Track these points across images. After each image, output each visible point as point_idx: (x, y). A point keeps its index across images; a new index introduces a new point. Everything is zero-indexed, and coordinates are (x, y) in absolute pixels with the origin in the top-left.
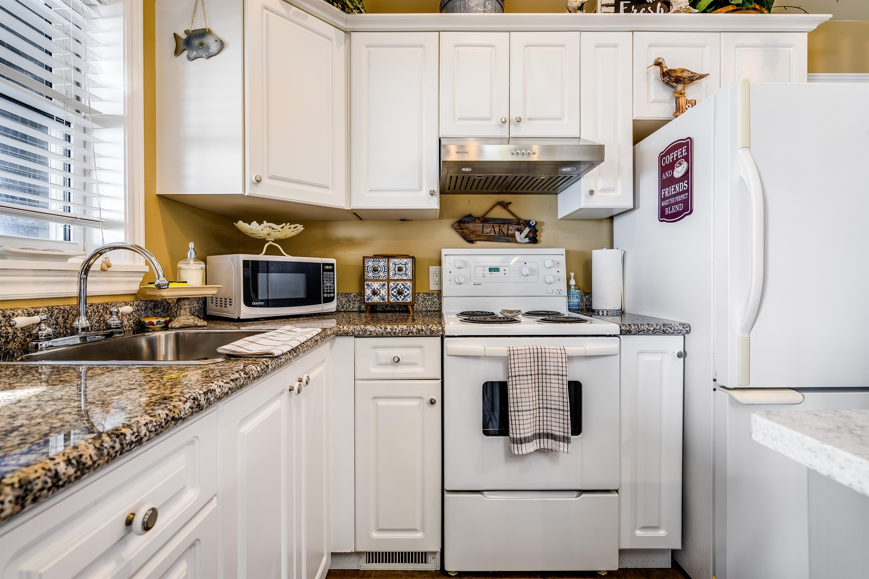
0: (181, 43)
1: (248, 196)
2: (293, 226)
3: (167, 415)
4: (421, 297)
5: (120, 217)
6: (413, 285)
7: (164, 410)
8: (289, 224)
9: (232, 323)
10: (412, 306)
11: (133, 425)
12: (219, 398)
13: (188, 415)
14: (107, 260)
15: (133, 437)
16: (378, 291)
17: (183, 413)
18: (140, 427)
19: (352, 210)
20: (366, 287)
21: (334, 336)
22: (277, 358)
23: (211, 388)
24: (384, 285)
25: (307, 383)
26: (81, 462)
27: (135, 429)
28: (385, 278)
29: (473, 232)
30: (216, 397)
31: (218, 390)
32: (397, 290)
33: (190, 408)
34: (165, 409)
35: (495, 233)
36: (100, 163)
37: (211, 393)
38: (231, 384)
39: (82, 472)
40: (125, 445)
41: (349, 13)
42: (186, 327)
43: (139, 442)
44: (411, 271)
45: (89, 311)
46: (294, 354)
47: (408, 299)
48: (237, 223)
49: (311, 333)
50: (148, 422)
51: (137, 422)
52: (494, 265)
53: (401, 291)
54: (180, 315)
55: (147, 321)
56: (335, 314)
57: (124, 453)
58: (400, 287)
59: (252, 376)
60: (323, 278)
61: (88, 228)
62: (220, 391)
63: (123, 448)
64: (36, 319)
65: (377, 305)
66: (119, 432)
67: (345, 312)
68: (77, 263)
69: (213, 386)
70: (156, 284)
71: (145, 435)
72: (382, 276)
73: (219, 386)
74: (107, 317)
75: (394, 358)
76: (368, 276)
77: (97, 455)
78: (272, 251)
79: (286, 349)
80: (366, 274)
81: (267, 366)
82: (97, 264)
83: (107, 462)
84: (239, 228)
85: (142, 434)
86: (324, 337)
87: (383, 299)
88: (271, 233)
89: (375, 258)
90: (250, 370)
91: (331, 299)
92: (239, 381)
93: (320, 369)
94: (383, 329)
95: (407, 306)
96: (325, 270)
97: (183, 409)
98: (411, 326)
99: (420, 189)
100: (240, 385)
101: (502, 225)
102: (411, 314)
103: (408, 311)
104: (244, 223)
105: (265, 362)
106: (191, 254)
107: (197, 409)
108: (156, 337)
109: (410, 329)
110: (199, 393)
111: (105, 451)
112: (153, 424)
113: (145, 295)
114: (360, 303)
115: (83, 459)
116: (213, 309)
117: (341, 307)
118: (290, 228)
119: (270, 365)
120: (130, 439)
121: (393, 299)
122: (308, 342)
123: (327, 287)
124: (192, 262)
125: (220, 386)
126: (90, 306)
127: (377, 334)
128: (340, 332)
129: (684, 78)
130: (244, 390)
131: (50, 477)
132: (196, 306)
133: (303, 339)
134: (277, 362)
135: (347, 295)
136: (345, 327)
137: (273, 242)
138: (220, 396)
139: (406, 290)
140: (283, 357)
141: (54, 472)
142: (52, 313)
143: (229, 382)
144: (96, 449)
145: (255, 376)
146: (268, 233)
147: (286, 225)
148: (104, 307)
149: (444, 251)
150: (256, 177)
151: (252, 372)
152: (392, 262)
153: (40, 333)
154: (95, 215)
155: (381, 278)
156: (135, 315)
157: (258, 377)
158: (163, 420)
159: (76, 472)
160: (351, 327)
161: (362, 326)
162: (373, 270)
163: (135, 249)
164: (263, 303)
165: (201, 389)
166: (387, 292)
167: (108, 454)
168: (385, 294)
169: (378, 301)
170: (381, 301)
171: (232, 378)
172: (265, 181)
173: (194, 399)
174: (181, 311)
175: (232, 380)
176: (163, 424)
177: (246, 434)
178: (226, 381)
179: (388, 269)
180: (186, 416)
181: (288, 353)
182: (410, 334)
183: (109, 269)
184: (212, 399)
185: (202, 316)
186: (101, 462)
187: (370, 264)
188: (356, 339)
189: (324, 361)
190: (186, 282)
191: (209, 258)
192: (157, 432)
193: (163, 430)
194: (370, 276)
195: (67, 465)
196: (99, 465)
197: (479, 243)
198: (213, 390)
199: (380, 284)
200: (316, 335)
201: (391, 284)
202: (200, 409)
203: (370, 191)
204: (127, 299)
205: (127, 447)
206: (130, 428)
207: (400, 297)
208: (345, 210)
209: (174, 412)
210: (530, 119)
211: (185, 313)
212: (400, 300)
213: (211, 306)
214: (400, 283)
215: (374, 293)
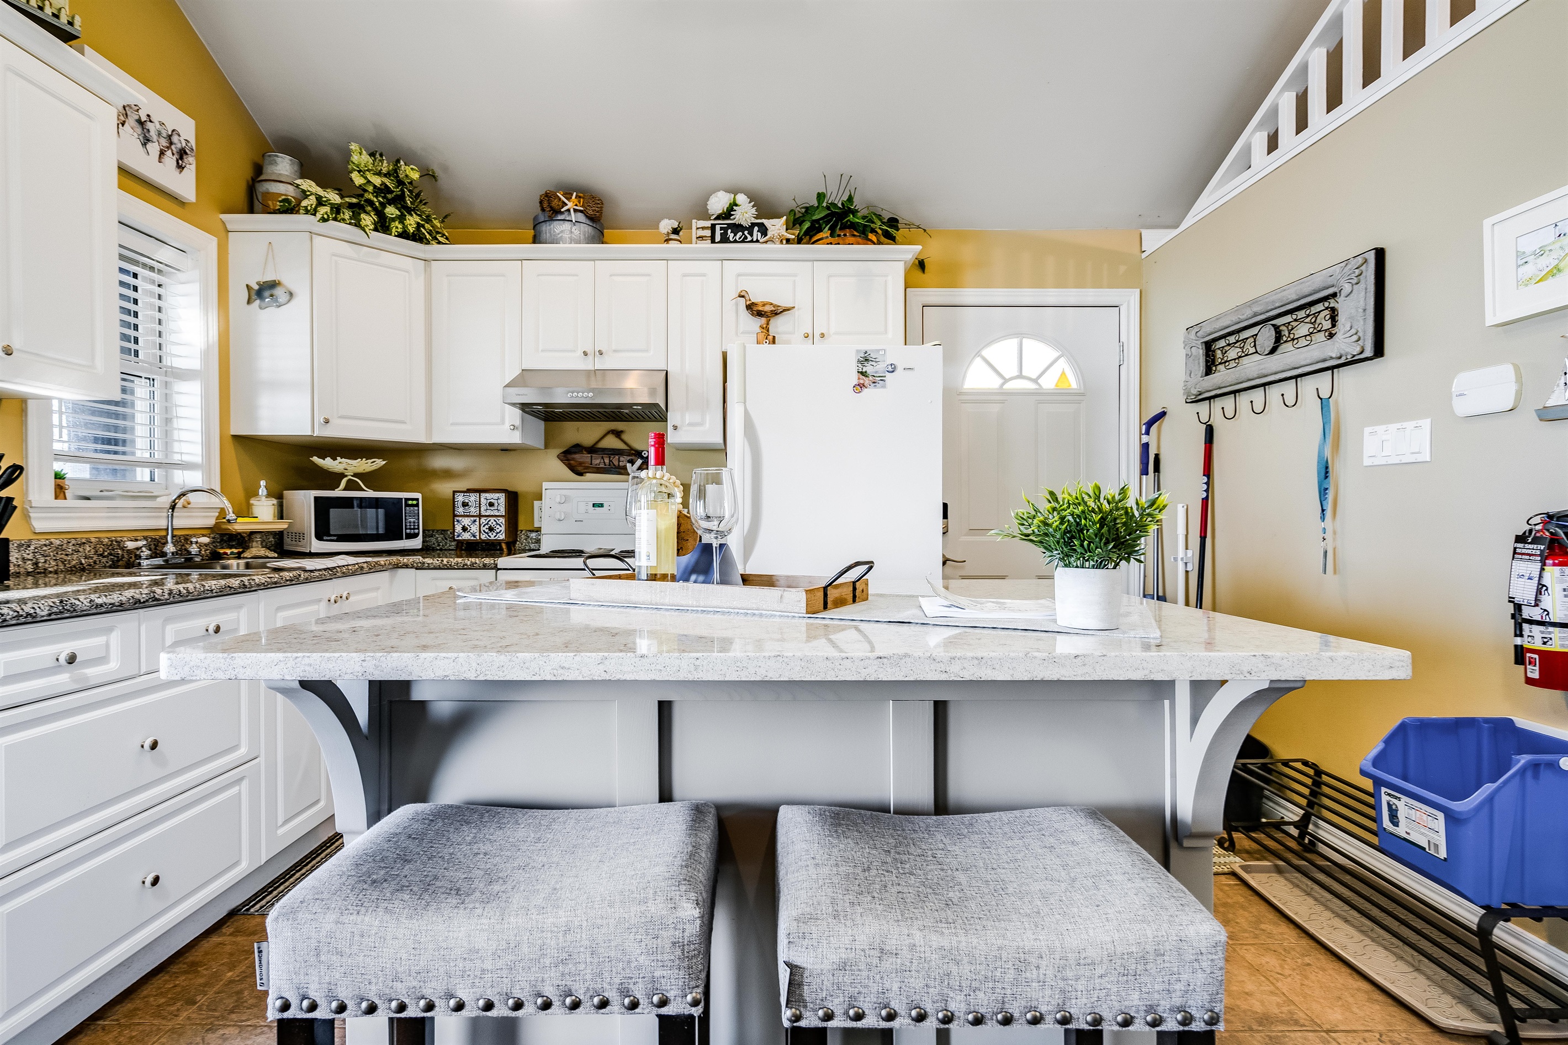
0: (253, 293)
1: (318, 437)
2: (372, 460)
4: (524, 534)
5: (198, 459)
6: (505, 521)
8: (367, 459)
9: (303, 557)
16: (469, 527)
20: (456, 523)
21: (391, 566)
24: (475, 521)
28: (477, 513)
29: (581, 464)
32: (489, 527)
35: (605, 465)
36: (181, 412)
41: (426, 244)
42: (258, 558)
44: (505, 506)
47: (501, 536)
48: (311, 459)
52: (598, 501)
53: (493, 528)
54: (252, 547)
55: (222, 551)
56: (424, 551)
58: (492, 523)
60: (405, 513)
61: (169, 471)
64: (140, 544)
65: (467, 541)
67: (441, 550)
68: (165, 501)
70: (227, 519)
72: (472, 512)
74: (187, 546)
76: (458, 512)
78: (351, 486)
80: (456, 509)
82: (180, 504)
84: (313, 463)
87: (474, 536)
88: (348, 468)
89: (468, 492)
91: (416, 535)
94: (440, 561)
95: (499, 542)
96: (407, 505)
99: (503, 422)
101: (612, 456)
102: (491, 551)
103: (500, 547)
104: (318, 459)
106: (263, 491)
108: (228, 564)
109: (465, 562)
113: (220, 529)
114: (451, 540)
116: (289, 544)
118: (369, 463)
121: (484, 536)
123: (410, 523)
124: (264, 498)
127: (434, 566)
128: (401, 564)
129: (766, 312)
132: (272, 540)
137: (352, 476)
139: (498, 527)
142: (150, 540)
146: (344, 468)
147: (364, 460)
148: (187, 538)
149: (545, 485)
150: (324, 420)
152: (484, 496)
153: (141, 554)
154: (176, 458)
155: (472, 514)
156: (212, 546)
162: (464, 505)
163: (211, 491)
164: (335, 538)
166: (478, 529)
168: (476, 531)
169: (469, 538)
170: (472, 538)
172: (335, 423)
174: (253, 543)
179: (480, 504)
182: (466, 567)
183: (189, 506)
185: (277, 549)
187: (460, 498)
188: (417, 571)
189: (379, 588)
190: (258, 517)
191: (288, 494)
194: (461, 512)
197: (589, 476)
199: (471, 520)
200: (363, 563)
201: (483, 520)
203: (451, 424)
204: (205, 532)
207: (492, 534)
210: (615, 351)
211: (257, 545)
212: (492, 537)
213: (287, 540)
214: (492, 519)
215: (464, 529)
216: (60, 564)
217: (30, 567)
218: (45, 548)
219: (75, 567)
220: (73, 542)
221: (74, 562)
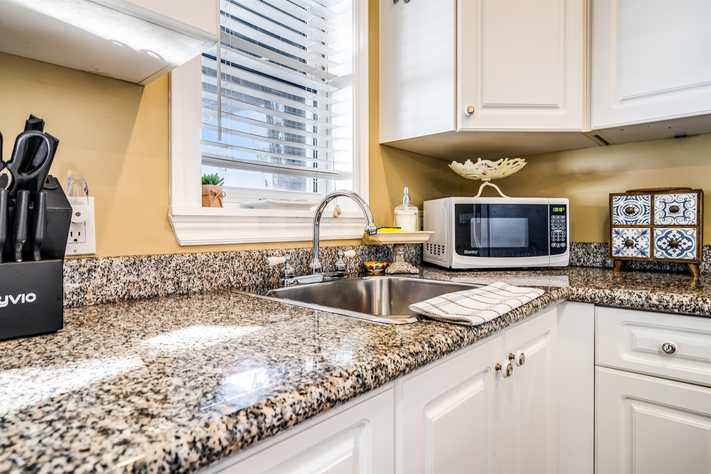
1: (461, 132)
2: (512, 161)
3: (321, 395)
5: (349, 168)
6: (698, 234)
7: (318, 387)
8: (507, 159)
9: (443, 272)
10: (697, 265)
11: (278, 404)
12: (392, 376)
13: (349, 396)
14: (338, 207)
15: (275, 420)
16: (634, 241)
17: (341, 393)
18: (285, 407)
19: (593, 131)
20: (614, 235)
21: (563, 300)
22: (477, 328)
23: (383, 363)
24: (644, 233)
25: (521, 362)
26: (207, 446)
27: (278, 410)
28: (647, 222)
30: (387, 375)
31: (391, 367)
32: (668, 241)
33: (351, 387)
34: (320, 387)
37: (381, 369)
38: (409, 360)
39: (208, 459)
40: (263, 429)
42: (400, 274)
43: (282, 427)
44: (696, 212)
45: (325, 254)
46: (502, 324)
47: (689, 254)
48: (451, 164)
49: (528, 295)
50: (296, 402)
51: (282, 401)
53: (675, 242)
54: (395, 261)
55: (368, 265)
56: (568, 269)
57: (264, 439)
58: (674, 236)
59: (439, 351)
60: (551, 223)
61: (329, 180)
62: (393, 367)
63: (262, 433)
64: (283, 259)
65: (632, 261)
66: (259, 411)
67: (582, 267)
69: (386, 361)
70: (366, 229)
71: (291, 419)
72: (641, 220)
73: (392, 361)
75: (664, 345)
76: (618, 221)
77: (228, 440)
78: (488, 192)
79: (490, 316)
80: (615, 217)
81: (462, 338)
82: (327, 211)
83: (242, 447)
84: (454, 169)
85: (287, 417)
86: (547, 302)
87: (643, 253)
88: (486, 172)
89: (630, 195)
90: (437, 342)
91: (562, 250)
92: (420, 356)
93: (541, 344)
94: (644, 299)
95: (686, 264)
96: (553, 213)
97: (342, 388)
98: (699, 299)
100: (421, 362)
102: (695, 278)
103: (688, 273)
104: (458, 164)
105: (459, 332)
106: (406, 199)
107: (362, 390)
108: (372, 281)
109: (698, 305)
110: (365, 369)
111: (238, 436)
112: (301, 405)
113: (368, 240)
114: (605, 257)
115: (210, 444)
116: (429, 257)
117: (576, 260)
118: (509, 164)
119: (466, 337)
120: (271, 423)
121: (659, 254)
122: (523, 308)
123: (556, 235)
124: (406, 207)
125: (394, 361)
126: (326, 249)
127: (632, 305)
128: (573, 296)
130: (428, 366)
131: (168, 462)
132: (413, 252)
133: (515, 304)
134: (475, 333)
135: (585, 245)
136: (580, 290)
137: (489, 182)
138: (393, 373)
139: (685, 240)
140: (485, 327)
141: (174, 456)
142: (298, 254)
143: (407, 356)
144: (228, 432)
145: (444, 350)
146: (483, 172)
147: (503, 161)
148: (336, 250)
150: (468, 110)
151: (440, 345)
152: (660, 199)
153: (286, 271)
155: (639, 222)
156: (361, 259)
157: (449, 352)
158: (315, 401)
159: (200, 459)
160: (589, 291)
161: (607, 292)
162: (626, 211)
164: (477, 252)
165: (370, 362)
166: (649, 243)
167: (242, 439)
168: (646, 246)
169: (635, 255)
170: (640, 256)
171: (412, 351)
172: (479, 112)
173: (358, 376)
174: (397, 257)
175: (411, 354)
176: (315, 406)
177: (434, 420)
178: (403, 355)
179: (653, 210)
180: (346, 397)
181: (493, 322)
182: (698, 313)
183: (339, 216)
184: (382, 377)
185: (419, 262)
186: (232, 448)
187: (621, 203)
188: (598, 308)
189: (548, 333)
190: (400, 228)
191: (427, 204)
192: (306, 415)
193: (315, 413)
194: (622, 221)
195: (191, 449)
196: (230, 451)
198: (384, 365)
199: (638, 231)
200: (537, 299)
201: (658, 232)
202: (366, 389)
203: (622, 100)
204: (356, 244)
205: (267, 431)
206: (273, 407)
207: (674, 251)
208: (582, 133)
209: (330, 391)
211: (400, 259)
212: (674, 256)
213: (427, 252)
214: (674, 231)
215: (628, 244)
216: (206, 283)
217: (170, 289)
218: (188, 265)
219: (222, 285)
220: (221, 256)
221: (221, 280)
